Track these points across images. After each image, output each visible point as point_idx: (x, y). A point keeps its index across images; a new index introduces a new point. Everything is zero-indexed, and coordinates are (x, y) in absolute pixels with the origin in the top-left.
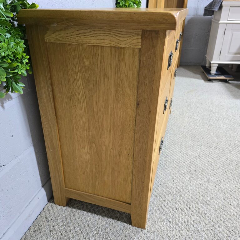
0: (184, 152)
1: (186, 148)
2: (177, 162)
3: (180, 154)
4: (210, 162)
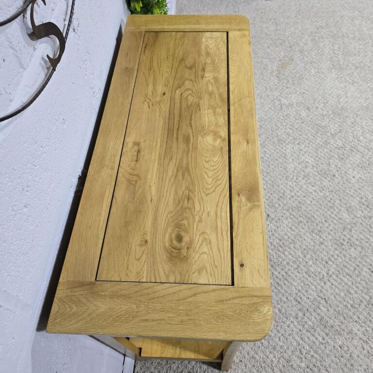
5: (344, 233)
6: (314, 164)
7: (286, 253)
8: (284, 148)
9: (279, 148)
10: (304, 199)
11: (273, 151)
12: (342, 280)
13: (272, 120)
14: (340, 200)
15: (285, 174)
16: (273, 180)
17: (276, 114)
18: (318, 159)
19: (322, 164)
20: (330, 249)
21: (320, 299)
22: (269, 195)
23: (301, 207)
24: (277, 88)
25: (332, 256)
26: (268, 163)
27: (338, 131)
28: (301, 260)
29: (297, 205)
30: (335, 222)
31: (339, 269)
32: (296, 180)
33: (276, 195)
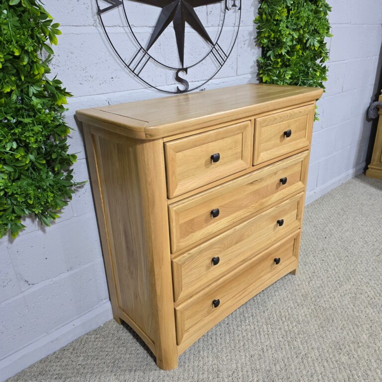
0: (289, 338)
1: (299, 334)
2: (263, 349)
3: (281, 338)
4: (314, 372)
5: (351, 345)
6: (371, 296)
7: (286, 323)
9: (349, 273)
10: (338, 308)
11: (342, 273)
12: (314, 366)
13: (361, 257)
14: (371, 326)
15: (336, 287)
16: (323, 285)
17: (370, 256)
18: (378, 295)
19: (379, 299)
20: (325, 344)
22: (310, 290)
23: (328, 310)
25: (322, 349)
26: (329, 276)
28: (293, 334)
29: (326, 307)
30: (351, 334)
31: (320, 358)
32: (343, 296)
33: (314, 294)
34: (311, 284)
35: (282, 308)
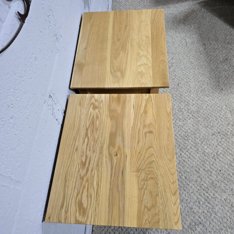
5: (228, 127)
6: (209, 82)
7: (190, 141)
8: (188, 72)
9: (185, 72)
10: (202, 105)
11: (181, 74)
12: (227, 158)
13: (180, 53)
14: (226, 105)
15: (188, 89)
16: (181, 93)
17: (183, 49)
20: (219, 138)
21: (212, 170)
22: (178, 103)
24: (183, 31)
25: (220, 142)
27: (225, 59)
28: (199, 145)
29: (197, 109)
30: (223, 120)
31: (225, 150)
32: (196, 93)
33: (183, 104)
34: (175, 98)
35: (177, 131)
